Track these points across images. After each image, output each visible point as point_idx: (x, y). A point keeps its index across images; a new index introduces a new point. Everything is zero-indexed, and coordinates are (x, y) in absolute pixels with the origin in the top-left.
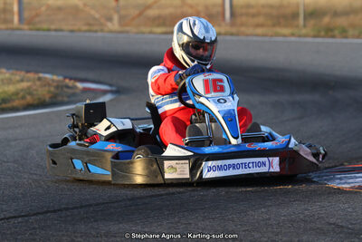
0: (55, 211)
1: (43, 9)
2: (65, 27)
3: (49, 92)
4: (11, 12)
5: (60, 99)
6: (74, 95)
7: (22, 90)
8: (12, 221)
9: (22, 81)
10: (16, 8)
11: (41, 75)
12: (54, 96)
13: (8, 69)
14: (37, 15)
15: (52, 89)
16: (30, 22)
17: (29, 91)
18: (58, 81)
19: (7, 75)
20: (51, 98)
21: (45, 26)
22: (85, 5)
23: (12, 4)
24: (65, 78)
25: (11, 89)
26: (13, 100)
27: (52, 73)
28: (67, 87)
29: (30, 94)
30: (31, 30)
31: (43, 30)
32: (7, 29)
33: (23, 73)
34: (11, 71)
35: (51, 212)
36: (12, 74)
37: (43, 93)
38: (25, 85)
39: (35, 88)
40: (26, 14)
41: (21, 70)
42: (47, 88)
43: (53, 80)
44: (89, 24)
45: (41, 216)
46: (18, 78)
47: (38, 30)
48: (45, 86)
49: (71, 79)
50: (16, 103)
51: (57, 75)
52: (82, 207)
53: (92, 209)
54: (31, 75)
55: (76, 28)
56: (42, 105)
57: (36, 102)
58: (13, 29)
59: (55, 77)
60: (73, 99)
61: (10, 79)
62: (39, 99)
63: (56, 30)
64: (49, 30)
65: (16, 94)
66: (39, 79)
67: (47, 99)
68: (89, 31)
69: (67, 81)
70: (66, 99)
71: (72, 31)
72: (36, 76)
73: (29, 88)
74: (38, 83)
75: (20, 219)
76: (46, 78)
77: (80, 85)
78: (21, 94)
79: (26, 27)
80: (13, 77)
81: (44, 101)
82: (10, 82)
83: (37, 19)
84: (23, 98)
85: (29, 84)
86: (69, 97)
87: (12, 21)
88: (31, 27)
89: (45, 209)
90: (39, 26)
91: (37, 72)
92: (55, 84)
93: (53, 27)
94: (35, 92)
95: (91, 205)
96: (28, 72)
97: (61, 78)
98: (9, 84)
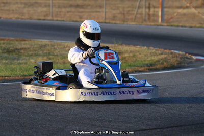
0: (178, 126)
1: (175, 14)
2: (188, 25)
3: (177, 60)
4: (158, 16)
5: (183, 64)
6: (191, 62)
7: (161, 59)
8: (154, 131)
9: (162, 54)
10: (160, 14)
11: (173, 51)
12: (180, 63)
13: (154, 47)
14: (172, 18)
15: (179, 59)
16: (167, 22)
17: (165, 60)
18: (182, 55)
19: (154, 51)
20: (178, 64)
21: (176, 24)
22: (199, 13)
23: (158, 12)
24: (186, 53)
25: (155, 58)
26: (157, 65)
27: (179, 50)
28: (187, 58)
29: (166, 61)
30: (168, 26)
31: (175, 26)
32: (155, 25)
33: (162, 50)
34: (156, 49)
35: (176, 127)
36: (157, 50)
37: (173, 61)
38: (163, 56)
39: (168, 58)
40: (166, 17)
41: (162, 48)
42: (175, 58)
43: (179, 54)
44: (201, 24)
45: (170, 129)
46: (159, 52)
47: (172, 26)
48: (174, 57)
49: (189, 54)
50: (158, 66)
51: (182, 52)
52: (193, 125)
53: (198, 126)
54: (167, 51)
55: (193, 25)
56: (173, 68)
57: (169, 66)
58: (158, 26)
59: (180, 53)
60: (190, 65)
61: (156, 53)
62: (171, 64)
63: (182, 26)
64: (178, 26)
65: (158, 61)
66: (172, 53)
67: (176, 64)
68: (201, 27)
69: (187, 54)
70: (186, 65)
71: (191, 27)
72: (170, 52)
73: (166, 58)
74: (171, 56)
75: (158, 130)
76: (175, 53)
77: (194, 57)
78: (161, 61)
79: (165, 24)
80: (157, 52)
81: (174, 65)
82: (155, 54)
83: (172, 20)
84: (162, 63)
85: (166, 56)
86: (188, 64)
87: (158, 21)
88: (169, 24)
89: (172, 125)
90: (172, 24)
91: (170, 50)
92: (180, 56)
93: (180, 25)
94: (169, 61)
95: (198, 124)
96: (165, 49)
97: (184, 53)
98: (154, 55)
